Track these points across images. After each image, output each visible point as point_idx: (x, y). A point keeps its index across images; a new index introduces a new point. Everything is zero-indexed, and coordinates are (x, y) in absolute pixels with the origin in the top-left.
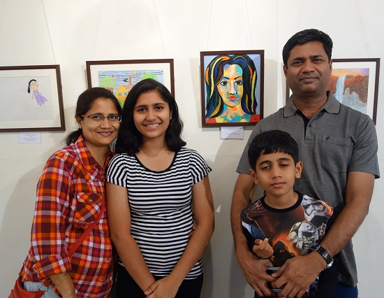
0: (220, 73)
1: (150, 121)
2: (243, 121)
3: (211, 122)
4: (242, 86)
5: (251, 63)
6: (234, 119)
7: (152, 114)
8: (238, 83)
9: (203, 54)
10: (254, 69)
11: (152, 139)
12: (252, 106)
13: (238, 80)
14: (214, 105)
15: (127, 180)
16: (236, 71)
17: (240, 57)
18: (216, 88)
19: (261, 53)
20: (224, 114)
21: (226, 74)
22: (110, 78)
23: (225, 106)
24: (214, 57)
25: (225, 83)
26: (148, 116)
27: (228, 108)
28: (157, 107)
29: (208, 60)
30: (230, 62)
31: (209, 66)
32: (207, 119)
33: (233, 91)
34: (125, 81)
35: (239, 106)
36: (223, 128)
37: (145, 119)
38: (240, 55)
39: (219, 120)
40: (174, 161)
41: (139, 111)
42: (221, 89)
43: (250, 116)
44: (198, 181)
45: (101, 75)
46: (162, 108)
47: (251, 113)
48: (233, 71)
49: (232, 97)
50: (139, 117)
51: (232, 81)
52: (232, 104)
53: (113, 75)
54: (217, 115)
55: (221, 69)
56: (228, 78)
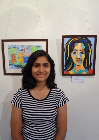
0: (73, 47)
1: (40, 72)
2: (84, 73)
3: (67, 73)
4: (84, 54)
5: (90, 42)
6: (79, 72)
7: (42, 69)
8: (82, 53)
9: (64, 37)
10: (91, 45)
11: (40, 82)
12: (89, 65)
13: (82, 51)
14: (69, 64)
15: (21, 104)
16: (81, 47)
17: (84, 39)
18: (70, 55)
19: (95, 37)
20: (74, 69)
21: (76, 48)
22: (14, 49)
23: (74, 65)
24: (70, 38)
25: (75, 53)
26: (40, 70)
27: (76, 66)
28: (45, 65)
29: (66, 40)
30: (78, 42)
31: (67, 43)
32: (65, 72)
33: (79, 57)
34: (22, 50)
35: (82, 65)
36: (73, 77)
37: (38, 71)
38: (84, 37)
39: (71, 72)
40: (49, 94)
41: (35, 66)
42: (73, 56)
43: (88, 70)
44: (61, 106)
45: (10, 47)
46: (48, 66)
47: (88, 69)
48: (79, 47)
49: (79, 60)
50: (35, 70)
51: (79, 52)
52: (78, 64)
53: (15, 47)
54: (70, 70)
55: (73, 45)
56: (77, 50)
